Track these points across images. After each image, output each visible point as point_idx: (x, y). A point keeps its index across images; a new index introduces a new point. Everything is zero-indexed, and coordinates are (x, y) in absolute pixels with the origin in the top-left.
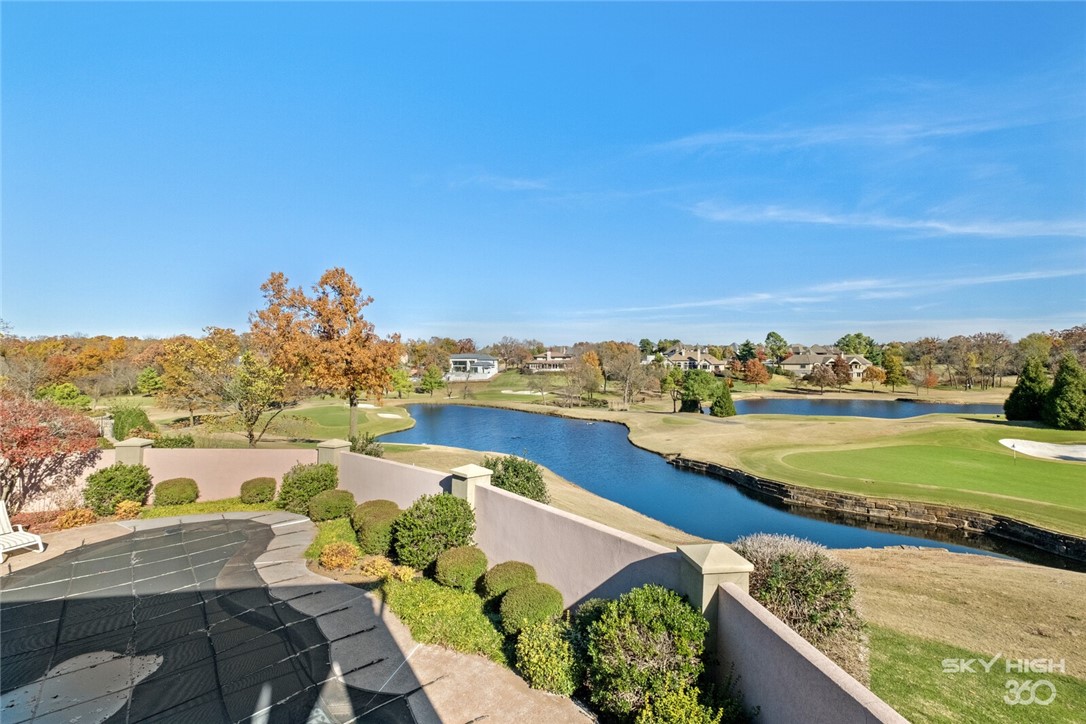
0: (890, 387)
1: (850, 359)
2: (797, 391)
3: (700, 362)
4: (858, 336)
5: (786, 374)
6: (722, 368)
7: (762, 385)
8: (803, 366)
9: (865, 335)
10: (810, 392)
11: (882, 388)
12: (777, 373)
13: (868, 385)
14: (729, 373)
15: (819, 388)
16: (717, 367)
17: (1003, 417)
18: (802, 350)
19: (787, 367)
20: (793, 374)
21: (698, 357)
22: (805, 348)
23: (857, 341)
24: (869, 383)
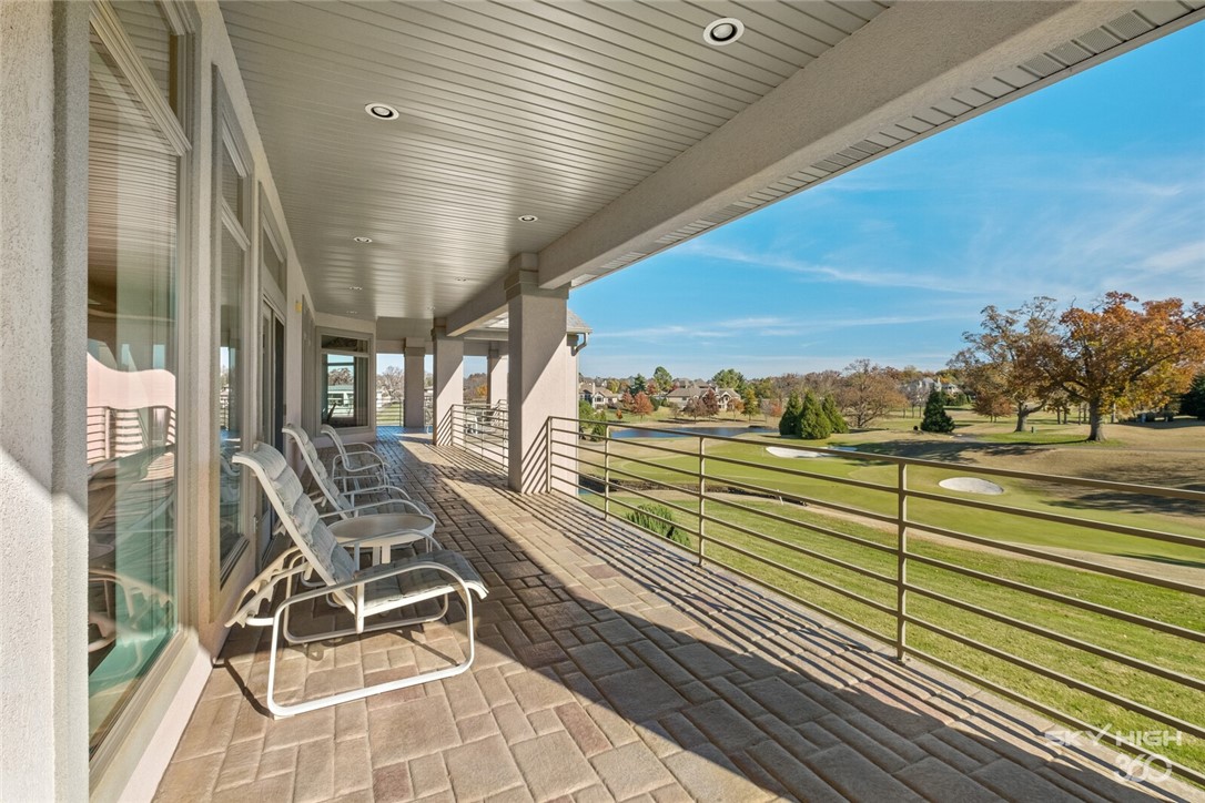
0: (748, 416)
1: (721, 393)
2: (677, 421)
3: (595, 395)
4: (731, 372)
5: (670, 406)
6: (615, 401)
7: (647, 416)
8: (684, 398)
9: (736, 371)
10: (688, 421)
11: (742, 417)
12: (663, 405)
13: (730, 415)
14: (621, 405)
15: (692, 418)
16: (610, 400)
17: (778, 434)
18: (687, 384)
19: (671, 400)
20: (676, 405)
21: (594, 389)
22: (690, 382)
23: (730, 376)
24: (732, 413)
